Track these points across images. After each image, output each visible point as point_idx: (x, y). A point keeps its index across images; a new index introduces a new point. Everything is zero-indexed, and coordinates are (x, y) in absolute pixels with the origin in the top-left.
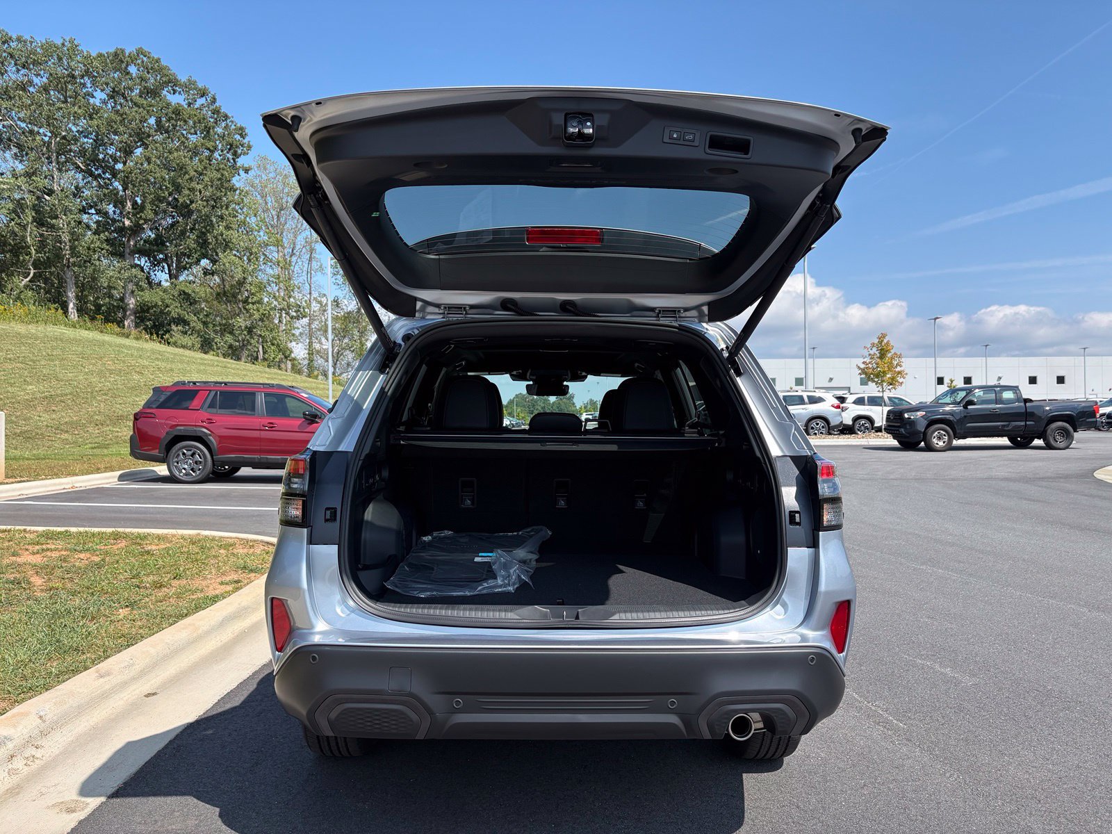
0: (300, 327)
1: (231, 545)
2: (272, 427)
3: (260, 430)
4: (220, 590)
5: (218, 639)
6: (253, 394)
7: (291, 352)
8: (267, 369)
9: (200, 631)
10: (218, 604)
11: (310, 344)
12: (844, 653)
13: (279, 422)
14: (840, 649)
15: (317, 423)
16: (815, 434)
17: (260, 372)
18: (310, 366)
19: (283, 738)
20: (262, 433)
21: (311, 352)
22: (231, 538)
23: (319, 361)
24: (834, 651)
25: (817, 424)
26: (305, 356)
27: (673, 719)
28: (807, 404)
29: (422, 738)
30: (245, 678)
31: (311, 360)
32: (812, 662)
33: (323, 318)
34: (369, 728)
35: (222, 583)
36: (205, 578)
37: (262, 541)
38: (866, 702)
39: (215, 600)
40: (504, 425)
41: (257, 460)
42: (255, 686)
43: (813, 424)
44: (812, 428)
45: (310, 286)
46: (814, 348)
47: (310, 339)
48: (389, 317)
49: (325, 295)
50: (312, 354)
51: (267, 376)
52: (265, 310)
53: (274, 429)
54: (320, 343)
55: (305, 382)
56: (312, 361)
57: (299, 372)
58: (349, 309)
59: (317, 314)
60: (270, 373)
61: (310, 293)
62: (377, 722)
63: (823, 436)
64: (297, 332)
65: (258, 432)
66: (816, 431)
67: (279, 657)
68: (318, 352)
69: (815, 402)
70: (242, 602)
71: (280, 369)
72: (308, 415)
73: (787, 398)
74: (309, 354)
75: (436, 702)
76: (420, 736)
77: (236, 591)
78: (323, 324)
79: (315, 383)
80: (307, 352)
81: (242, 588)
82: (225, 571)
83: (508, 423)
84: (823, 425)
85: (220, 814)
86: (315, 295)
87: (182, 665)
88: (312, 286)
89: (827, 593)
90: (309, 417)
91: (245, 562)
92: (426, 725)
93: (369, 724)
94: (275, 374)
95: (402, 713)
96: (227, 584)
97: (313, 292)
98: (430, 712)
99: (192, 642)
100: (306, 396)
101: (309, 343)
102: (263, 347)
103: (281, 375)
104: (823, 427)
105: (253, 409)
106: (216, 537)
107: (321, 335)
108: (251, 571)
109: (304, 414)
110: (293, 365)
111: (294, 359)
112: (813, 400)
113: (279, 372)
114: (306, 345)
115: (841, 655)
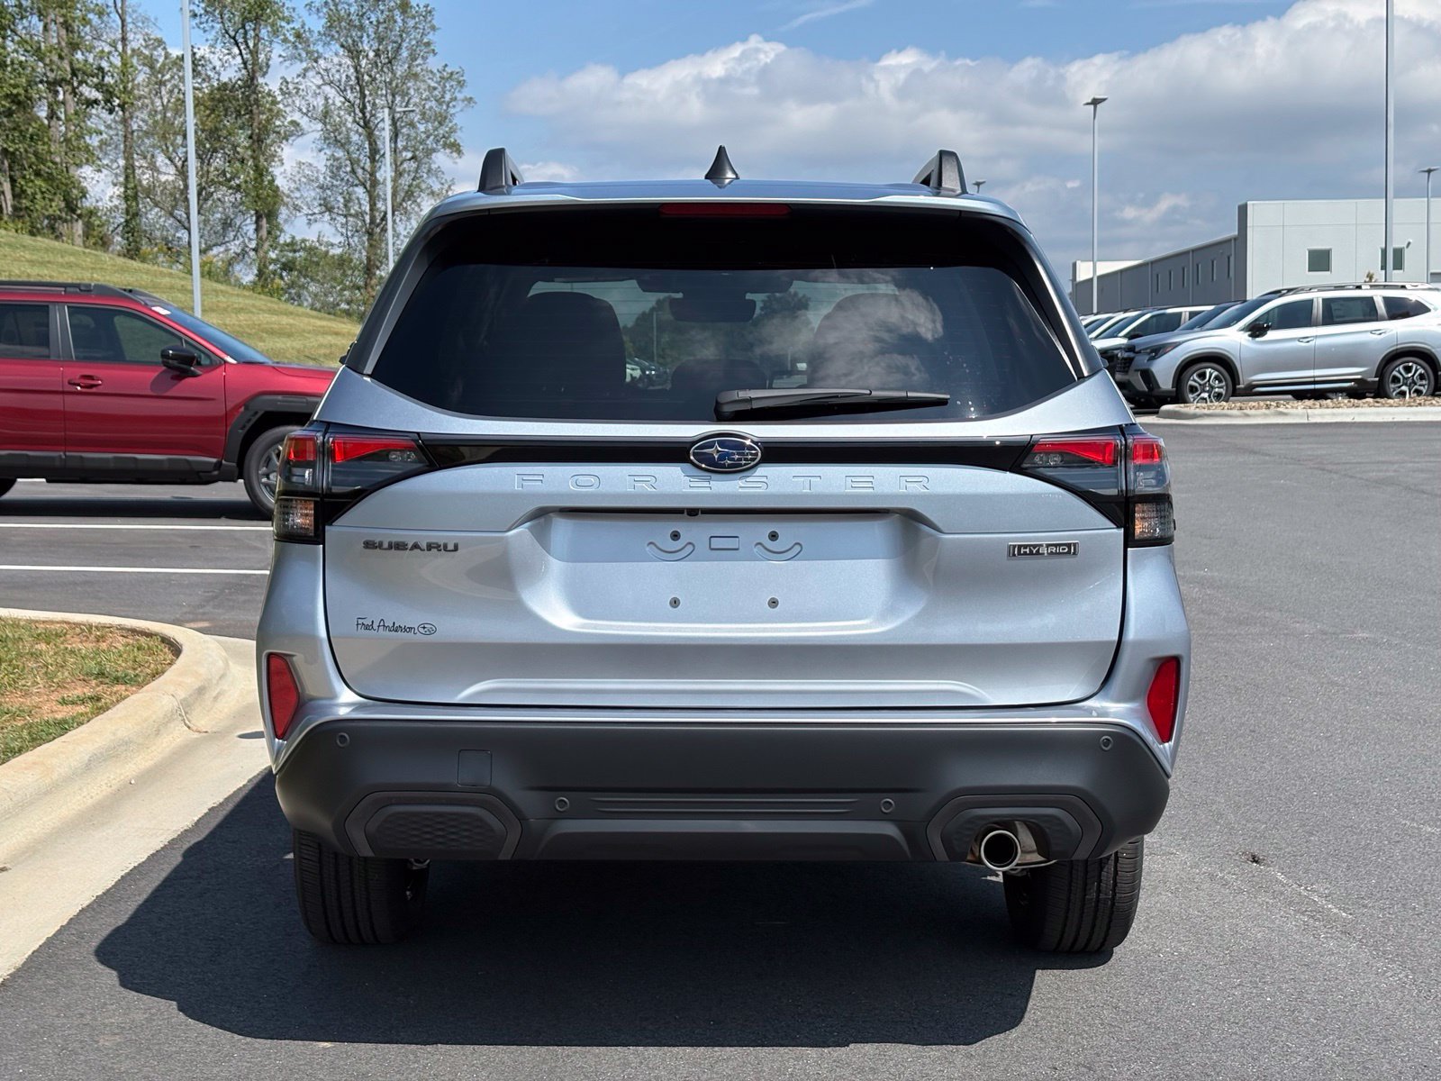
0: (103, 128)
1: (58, 635)
2: (92, 386)
3: (63, 393)
4: (64, 713)
5: (85, 794)
6: (44, 309)
7: (84, 193)
8: (27, 239)
9: (55, 776)
10: (70, 733)
11: (129, 170)
12: (1172, 743)
13: (107, 375)
14: (1165, 735)
15: (194, 375)
16: (1403, 394)
17: (10, 245)
18: (131, 227)
19: (253, 923)
20: (68, 398)
21: (132, 193)
22: (52, 622)
23: (153, 216)
24: (1150, 736)
25: (1408, 369)
26: (116, 202)
27: (890, 830)
28: (1383, 319)
29: (509, 858)
30: (158, 848)
31: (132, 215)
32: (1107, 747)
33: (158, 103)
34: (428, 843)
35: (64, 702)
36: (26, 694)
37: (121, 628)
38: (1294, 886)
39: (63, 727)
40: (628, 379)
41: (57, 463)
42: (180, 859)
43: (1399, 371)
44: (1396, 380)
45: (123, 21)
46: (1429, 171)
47: (129, 157)
48: (326, 99)
49: (160, 42)
50: (135, 197)
51: (28, 256)
52: (15, 86)
53: (94, 390)
54: (153, 167)
55: (123, 270)
56: (136, 215)
57: (104, 243)
58: (224, 79)
59: (143, 91)
60: (35, 249)
61: (124, 39)
62: (440, 833)
63: (1420, 399)
64: (94, 141)
65: (58, 398)
66: (1404, 388)
67: (281, 746)
68: (149, 192)
69: (1406, 315)
70: (117, 730)
71: (57, 238)
72: (174, 357)
73: (1334, 306)
74: (126, 198)
75: (529, 801)
76: (505, 855)
77: (98, 714)
78: (159, 117)
79: (148, 272)
80: (119, 190)
81: (108, 709)
82: (64, 681)
83: (637, 373)
84: (1421, 371)
85: (178, 1007)
86: (136, 41)
87: (35, 831)
88: (129, 20)
89: (1139, 644)
90: (175, 363)
91: (99, 663)
92: (513, 838)
93: (428, 836)
94: (47, 250)
95: (479, 819)
96: (73, 703)
97: (130, 36)
98: (521, 818)
99: (45, 794)
100: (164, 312)
101: (126, 168)
102: (13, 181)
103: (63, 253)
104: (1422, 377)
105: (44, 340)
106: (20, 620)
107: (153, 146)
108: (117, 680)
109: (164, 355)
110: (89, 228)
111: (92, 213)
112: (1400, 309)
113: (56, 244)
114: (116, 175)
115: (1166, 745)
